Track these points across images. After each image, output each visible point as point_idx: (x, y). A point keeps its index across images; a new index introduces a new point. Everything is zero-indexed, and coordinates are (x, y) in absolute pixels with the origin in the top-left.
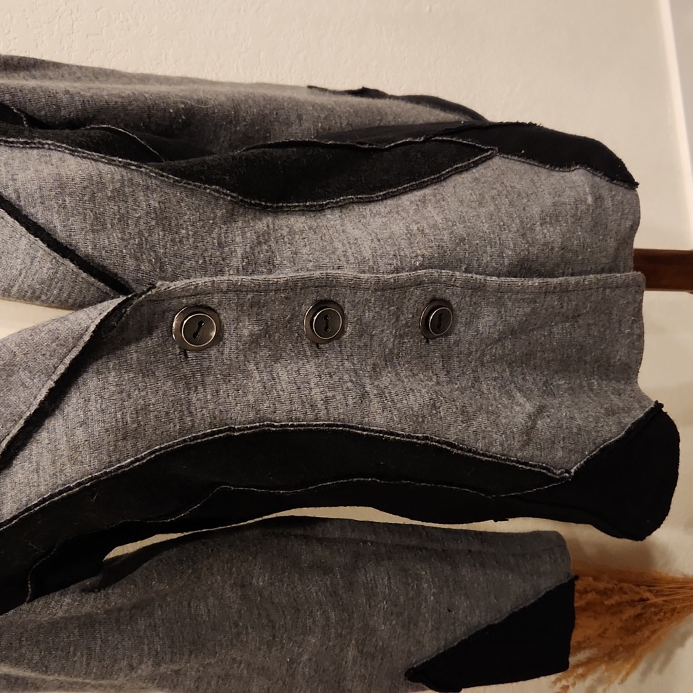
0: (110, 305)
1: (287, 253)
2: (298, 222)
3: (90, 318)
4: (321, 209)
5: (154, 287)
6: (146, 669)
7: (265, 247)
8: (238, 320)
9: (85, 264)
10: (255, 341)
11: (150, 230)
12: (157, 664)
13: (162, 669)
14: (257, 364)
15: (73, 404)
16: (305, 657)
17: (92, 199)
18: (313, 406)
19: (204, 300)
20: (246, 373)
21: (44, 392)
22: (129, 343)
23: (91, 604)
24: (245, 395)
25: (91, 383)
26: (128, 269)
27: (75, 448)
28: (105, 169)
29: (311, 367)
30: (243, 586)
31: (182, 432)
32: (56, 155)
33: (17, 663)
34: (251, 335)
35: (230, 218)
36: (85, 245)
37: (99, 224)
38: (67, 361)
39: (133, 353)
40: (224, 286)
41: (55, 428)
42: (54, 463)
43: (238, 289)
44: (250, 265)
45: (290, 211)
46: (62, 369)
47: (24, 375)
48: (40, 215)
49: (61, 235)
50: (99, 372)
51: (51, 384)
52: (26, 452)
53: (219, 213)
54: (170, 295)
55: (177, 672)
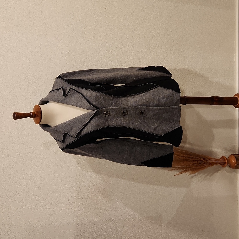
0: (96, 111)
1: (120, 104)
2: (123, 99)
3: (94, 112)
4: (127, 96)
5: (101, 109)
6: (101, 155)
7: (117, 103)
8: (112, 112)
9: (93, 106)
10: (114, 115)
11: (102, 101)
12: (103, 155)
13: (104, 155)
14: (115, 118)
15: (92, 122)
16: (125, 158)
17: (95, 98)
18: (122, 124)
19: (108, 110)
20: (113, 119)
21: (88, 120)
22: (98, 115)
23: (94, 146)
24: (113, 122)
25: (94, 119)
26: (99, 106)
27: (91, 127)
28: (97, 93)
29: (122, 119)
30: (116, 147)
31: (104, 126)
32: (92, 91)
33: (85, 152)
34: (114, 114)
35: (113, 99)
36: (94, 103)
37: (96, 101)
38: (91, 117)
39: (99, 116)
40: (110, 109)
41: (89, 124)
42: (89, 128)
43: (112, 109)
44: (115, 105)
45: (122, 97)
46: (90, 118)
47: (86, 118)
48: (89, 100)
49: (91, 102)
50: (95, 118)
51: (89, 119)
52: (86, 127)
53: (111, 98)
54: (103, 110)
55: (106, 156)
